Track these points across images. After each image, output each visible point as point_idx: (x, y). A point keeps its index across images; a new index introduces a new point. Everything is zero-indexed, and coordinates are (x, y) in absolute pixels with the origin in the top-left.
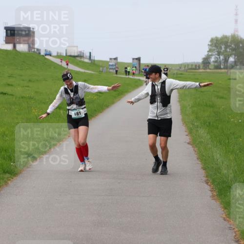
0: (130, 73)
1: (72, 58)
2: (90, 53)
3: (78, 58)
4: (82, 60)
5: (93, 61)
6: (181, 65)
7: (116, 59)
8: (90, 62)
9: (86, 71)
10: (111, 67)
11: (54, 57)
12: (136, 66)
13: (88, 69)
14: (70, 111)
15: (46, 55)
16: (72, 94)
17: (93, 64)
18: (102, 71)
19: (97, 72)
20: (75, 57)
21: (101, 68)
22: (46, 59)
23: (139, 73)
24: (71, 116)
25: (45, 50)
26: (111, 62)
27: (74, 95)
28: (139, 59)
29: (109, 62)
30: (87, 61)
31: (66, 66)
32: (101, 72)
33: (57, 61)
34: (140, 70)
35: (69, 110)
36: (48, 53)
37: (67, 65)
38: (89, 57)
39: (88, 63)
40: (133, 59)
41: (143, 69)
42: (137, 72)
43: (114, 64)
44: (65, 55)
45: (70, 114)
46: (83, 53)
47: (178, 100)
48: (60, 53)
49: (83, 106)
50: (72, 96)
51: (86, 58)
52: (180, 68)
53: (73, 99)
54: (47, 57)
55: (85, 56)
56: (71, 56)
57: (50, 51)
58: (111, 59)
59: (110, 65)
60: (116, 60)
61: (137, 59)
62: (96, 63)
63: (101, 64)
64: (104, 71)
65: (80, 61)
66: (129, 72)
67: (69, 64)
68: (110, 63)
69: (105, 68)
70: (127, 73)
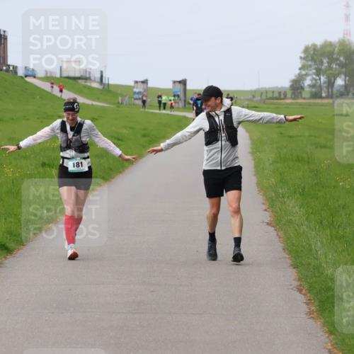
0: (167, 105)
1: (71, 81)
2: (102, 72)
3: (82, 82)
4: (88, 84)
5: (106, 87)
6: (255, 91)
7: (145, 82)
8: (101, 87)
9: (95, 103)
10: (136, 96)
11: (40, 79)
12: (179, 93)
13: (98, 99)
14: (65, 160)
15: (26, 76)
16: (71, 134)
17: (107, 91)
18: (122, 103)
19: (113, 104)
20: (75, 79)
21: (120, 98)
22: (27, 82)
23: (185, 105)
24: (67, 168)
25: (26, 67)
26: (137, 88)
27: (74, 136)
28: (183, 83)
29: (134, 87)
30: (95, 85)
31: (58, 94)
32: (119, 104)
33: (46, 86)
34: (185, 101)
35: (63, 158)
36: (30, 73)
37: (61, 91)
38: (99, 80)
39: (98, 89)
40: (174, 82)
41: (191, 99)
42: (181, 104)
43: (142, 90)
44: (58, 76)
45: (65, 165)
46: (90, 73)
47: (250, 150)
48: (51, 73)
49: (86, 155)
50: (70, 136)
51: (95, 81)
52: (254, 97)
53: (71, 142)
54: (29, 79)
55: (92, 78)
56: (68, 78)
57: (33, 70)
58: (136, 82)
59: (135, 93)
60: (145, 85)
61: (180, 82)
62: (111, 88)
63: (119, 91)
64: (125, 103)
65: (85, 87)
66: (165, 104)
67: (64, 90)
68: (135, 90)
69: (127, 98)
70: (162, 105)
